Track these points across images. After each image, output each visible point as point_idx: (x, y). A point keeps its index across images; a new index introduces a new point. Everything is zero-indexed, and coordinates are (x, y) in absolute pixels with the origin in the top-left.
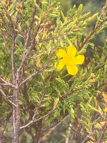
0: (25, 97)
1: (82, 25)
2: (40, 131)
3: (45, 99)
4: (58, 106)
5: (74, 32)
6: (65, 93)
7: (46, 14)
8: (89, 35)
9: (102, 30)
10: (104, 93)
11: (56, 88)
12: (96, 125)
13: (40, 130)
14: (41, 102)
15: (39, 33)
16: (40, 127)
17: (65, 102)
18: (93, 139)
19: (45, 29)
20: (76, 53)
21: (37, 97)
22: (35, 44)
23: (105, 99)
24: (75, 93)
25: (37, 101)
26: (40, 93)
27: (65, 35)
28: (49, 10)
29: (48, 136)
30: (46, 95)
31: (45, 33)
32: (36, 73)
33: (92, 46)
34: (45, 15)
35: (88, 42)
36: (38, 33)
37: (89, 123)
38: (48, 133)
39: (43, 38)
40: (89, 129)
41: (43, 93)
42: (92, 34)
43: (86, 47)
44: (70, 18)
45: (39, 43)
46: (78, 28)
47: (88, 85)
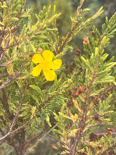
0: (5, 108)
1: (43, 28)
2: (23, 143)
3: (23, 108)
4: (35, 115)
5: (36, 35)
6: (43, 101)
7: (8, 18)
8: (66, 38)
9: (80, 31)
10: (74, 99)
11: (33, 96)
12: (70, 133)
13: (23, 141)
14: (18, 112)
15: (5, 38)
16: (23, 138)
17: (43, 110)
18: (68, 148)
19: (11, 34)
20: (53, 57)
21: (14, 107)
22: (3, 51)
23: (76, 105)
24: (52, 100)
25: (15, 111)
26: (17, 102)
27: (28, 39)
28: (9, 14)
29: (35, 147)
30: (24, 104)
31: (11, 39)
32: (9, 81)
33: (71, 49)
34: (7, 20)
35: (67, 45)
36: (3, 39)
37: (64, 132)
38: (35, 145)
39: (10, 44)
40: (64, 138)
41: (20, 102)
42: (69, 36)
43: (66, 50)
44: (41, 21)
45: (7, 50)
46: (40, 31)
47: (63, 91)
